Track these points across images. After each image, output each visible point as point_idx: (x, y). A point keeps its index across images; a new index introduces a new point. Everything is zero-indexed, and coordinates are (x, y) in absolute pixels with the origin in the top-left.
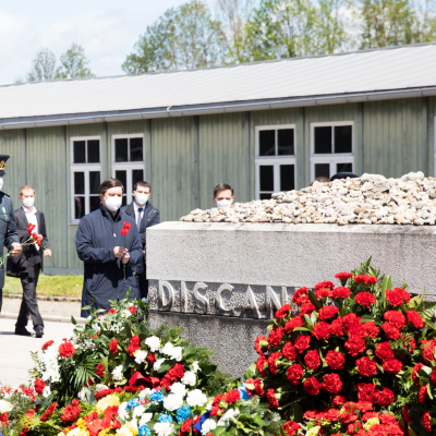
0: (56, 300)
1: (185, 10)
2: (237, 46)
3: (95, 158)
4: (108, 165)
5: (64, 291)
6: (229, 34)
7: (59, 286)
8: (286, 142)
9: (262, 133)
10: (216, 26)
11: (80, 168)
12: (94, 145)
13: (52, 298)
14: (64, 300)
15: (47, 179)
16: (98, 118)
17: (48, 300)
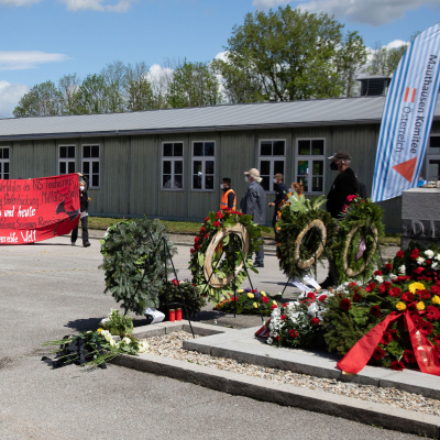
1: (43, 85)
2: (70, 103)
3: (72, 155)
4: (79, 159)
6: (65, 97)
8: (178, 150)
9: (165, 145)
10: (59, 94)
11: (63, 160)
12: (72, 149)
15: (44, 165)
16: (78, 136)
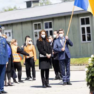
0: (81, 65)
5: (83, 62)
7: (81, 61)
11: (83, 26)
13: (79, 64)
14: (84, 65)
15: (73, 30)
17: (78, 65)
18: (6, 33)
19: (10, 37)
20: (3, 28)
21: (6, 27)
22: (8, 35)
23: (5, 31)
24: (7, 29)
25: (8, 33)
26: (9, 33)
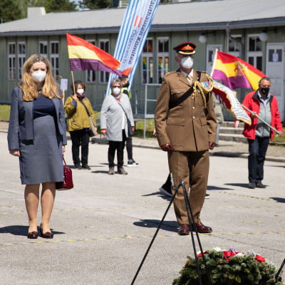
18: (271, 52)
19: (280, 63)
20: (262, 37)
21: (273, 35)
22: (275, 56)
23: (270, 47)
24: (276, 42)
25: (275, 52)
26: (279, 52)
